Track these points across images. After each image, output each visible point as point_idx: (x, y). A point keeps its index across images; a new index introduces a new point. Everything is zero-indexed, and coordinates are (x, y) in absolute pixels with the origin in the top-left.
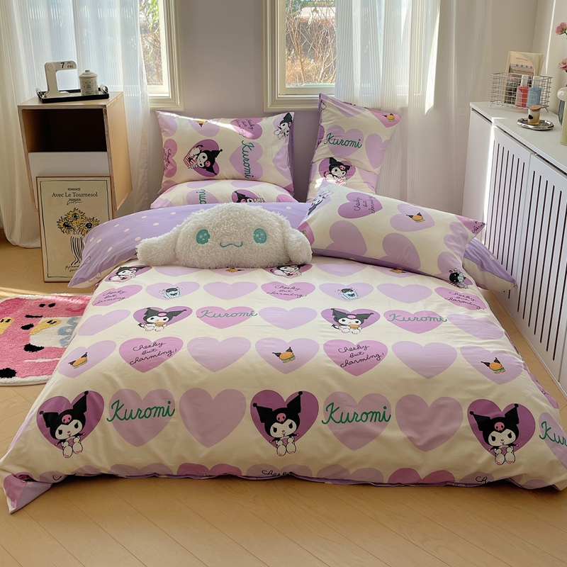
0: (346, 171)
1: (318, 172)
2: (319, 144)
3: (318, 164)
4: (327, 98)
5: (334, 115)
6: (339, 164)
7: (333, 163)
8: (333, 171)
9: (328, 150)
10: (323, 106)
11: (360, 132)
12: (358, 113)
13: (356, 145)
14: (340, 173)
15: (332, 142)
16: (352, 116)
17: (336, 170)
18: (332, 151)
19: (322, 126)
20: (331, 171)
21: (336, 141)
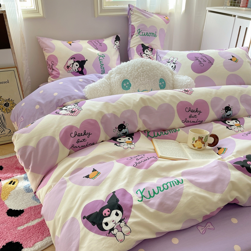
0: (152, 51)
1: (136, 53)
2: (132, 36)
3: (135, 48)
4: (133, 7)
5: (140, 17)
6: (147, 48)
7: (144, 48)
8: (145, 52)
9: (139, 39)
10: (132, 12)
11: (155, 27)
12: (152, 16)
13: (154, 35)
14: (149, 53)
15: (141, 34)
16: (150, 18)
17: (147, 51)
18: (142, 40)
19: (132, 25)
20: (144, 52)
21: (143, 34)
